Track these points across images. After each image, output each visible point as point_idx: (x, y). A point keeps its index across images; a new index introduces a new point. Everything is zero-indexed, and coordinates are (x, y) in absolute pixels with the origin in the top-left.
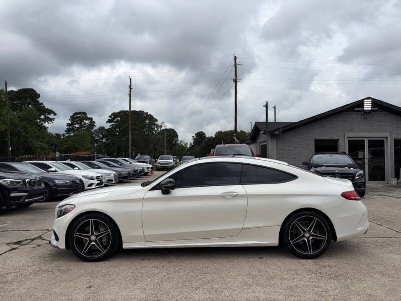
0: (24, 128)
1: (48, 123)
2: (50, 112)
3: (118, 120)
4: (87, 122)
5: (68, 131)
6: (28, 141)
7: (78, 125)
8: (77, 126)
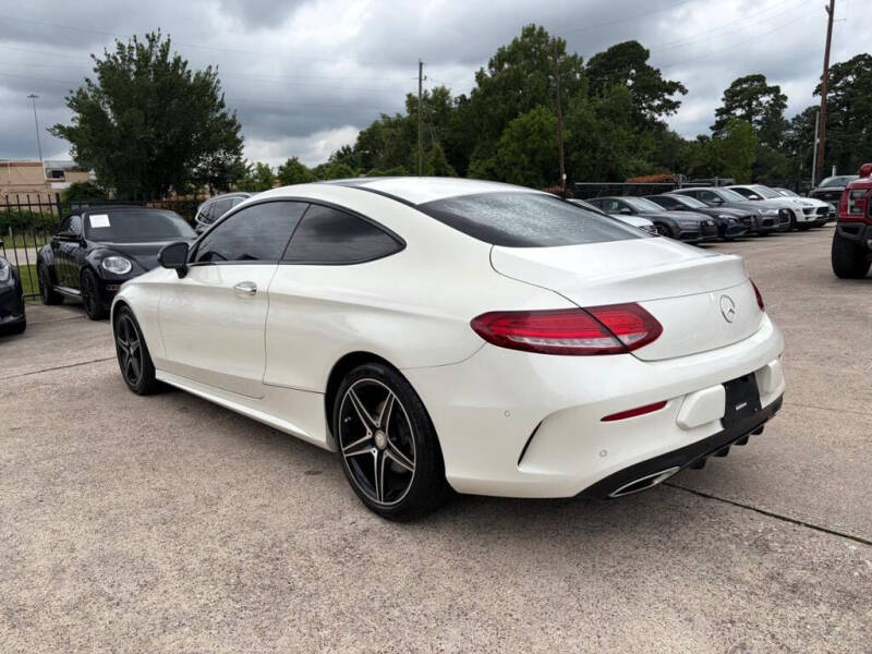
0: (605, 130)
1: (668, 114)
2: (673, 87)
3: (848, 83)
4: (765, 99)
5: (718, 127)
6: (610, 158)
7: (743, 108)
8: (739, 112)
